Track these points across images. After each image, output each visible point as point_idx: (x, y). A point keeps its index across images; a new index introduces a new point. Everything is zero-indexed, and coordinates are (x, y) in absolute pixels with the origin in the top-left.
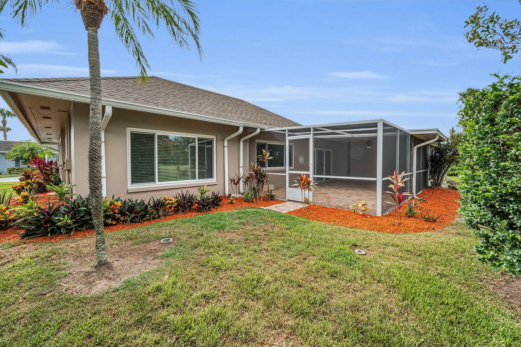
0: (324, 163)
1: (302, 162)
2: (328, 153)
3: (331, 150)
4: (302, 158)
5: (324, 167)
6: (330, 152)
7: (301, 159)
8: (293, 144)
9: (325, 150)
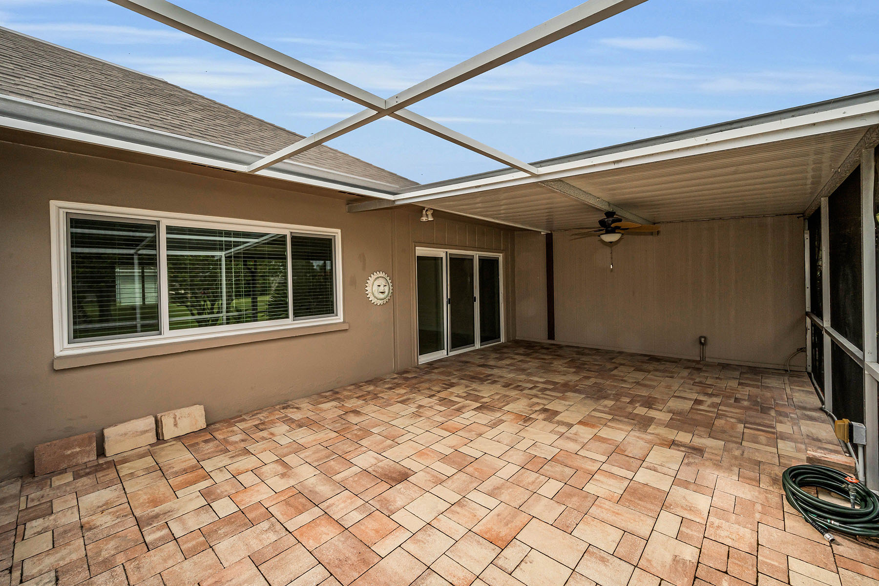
0: (477, 294)
1: (382, 296)
2: (489, 266)
3: (501, 257)
4: (382, 282)
5: (477, 305)
6: (495, 261)
7: (375, 288)
8: (339, 231)
9: (476, 255)
